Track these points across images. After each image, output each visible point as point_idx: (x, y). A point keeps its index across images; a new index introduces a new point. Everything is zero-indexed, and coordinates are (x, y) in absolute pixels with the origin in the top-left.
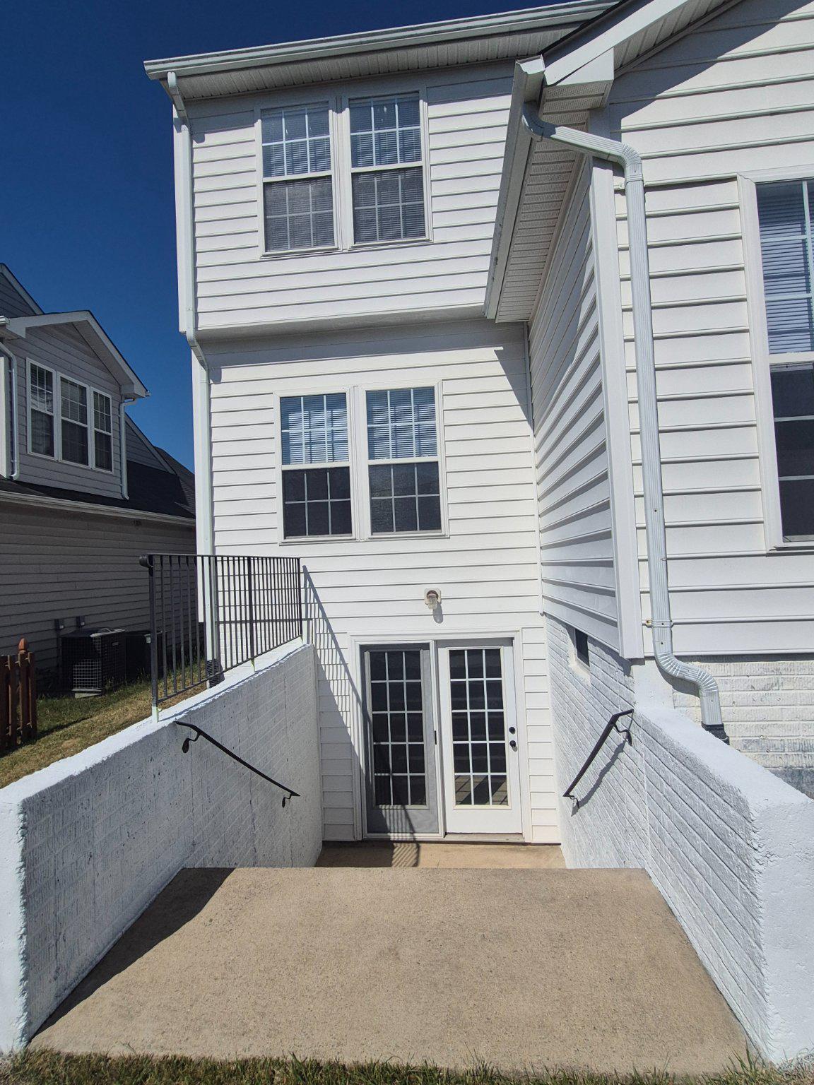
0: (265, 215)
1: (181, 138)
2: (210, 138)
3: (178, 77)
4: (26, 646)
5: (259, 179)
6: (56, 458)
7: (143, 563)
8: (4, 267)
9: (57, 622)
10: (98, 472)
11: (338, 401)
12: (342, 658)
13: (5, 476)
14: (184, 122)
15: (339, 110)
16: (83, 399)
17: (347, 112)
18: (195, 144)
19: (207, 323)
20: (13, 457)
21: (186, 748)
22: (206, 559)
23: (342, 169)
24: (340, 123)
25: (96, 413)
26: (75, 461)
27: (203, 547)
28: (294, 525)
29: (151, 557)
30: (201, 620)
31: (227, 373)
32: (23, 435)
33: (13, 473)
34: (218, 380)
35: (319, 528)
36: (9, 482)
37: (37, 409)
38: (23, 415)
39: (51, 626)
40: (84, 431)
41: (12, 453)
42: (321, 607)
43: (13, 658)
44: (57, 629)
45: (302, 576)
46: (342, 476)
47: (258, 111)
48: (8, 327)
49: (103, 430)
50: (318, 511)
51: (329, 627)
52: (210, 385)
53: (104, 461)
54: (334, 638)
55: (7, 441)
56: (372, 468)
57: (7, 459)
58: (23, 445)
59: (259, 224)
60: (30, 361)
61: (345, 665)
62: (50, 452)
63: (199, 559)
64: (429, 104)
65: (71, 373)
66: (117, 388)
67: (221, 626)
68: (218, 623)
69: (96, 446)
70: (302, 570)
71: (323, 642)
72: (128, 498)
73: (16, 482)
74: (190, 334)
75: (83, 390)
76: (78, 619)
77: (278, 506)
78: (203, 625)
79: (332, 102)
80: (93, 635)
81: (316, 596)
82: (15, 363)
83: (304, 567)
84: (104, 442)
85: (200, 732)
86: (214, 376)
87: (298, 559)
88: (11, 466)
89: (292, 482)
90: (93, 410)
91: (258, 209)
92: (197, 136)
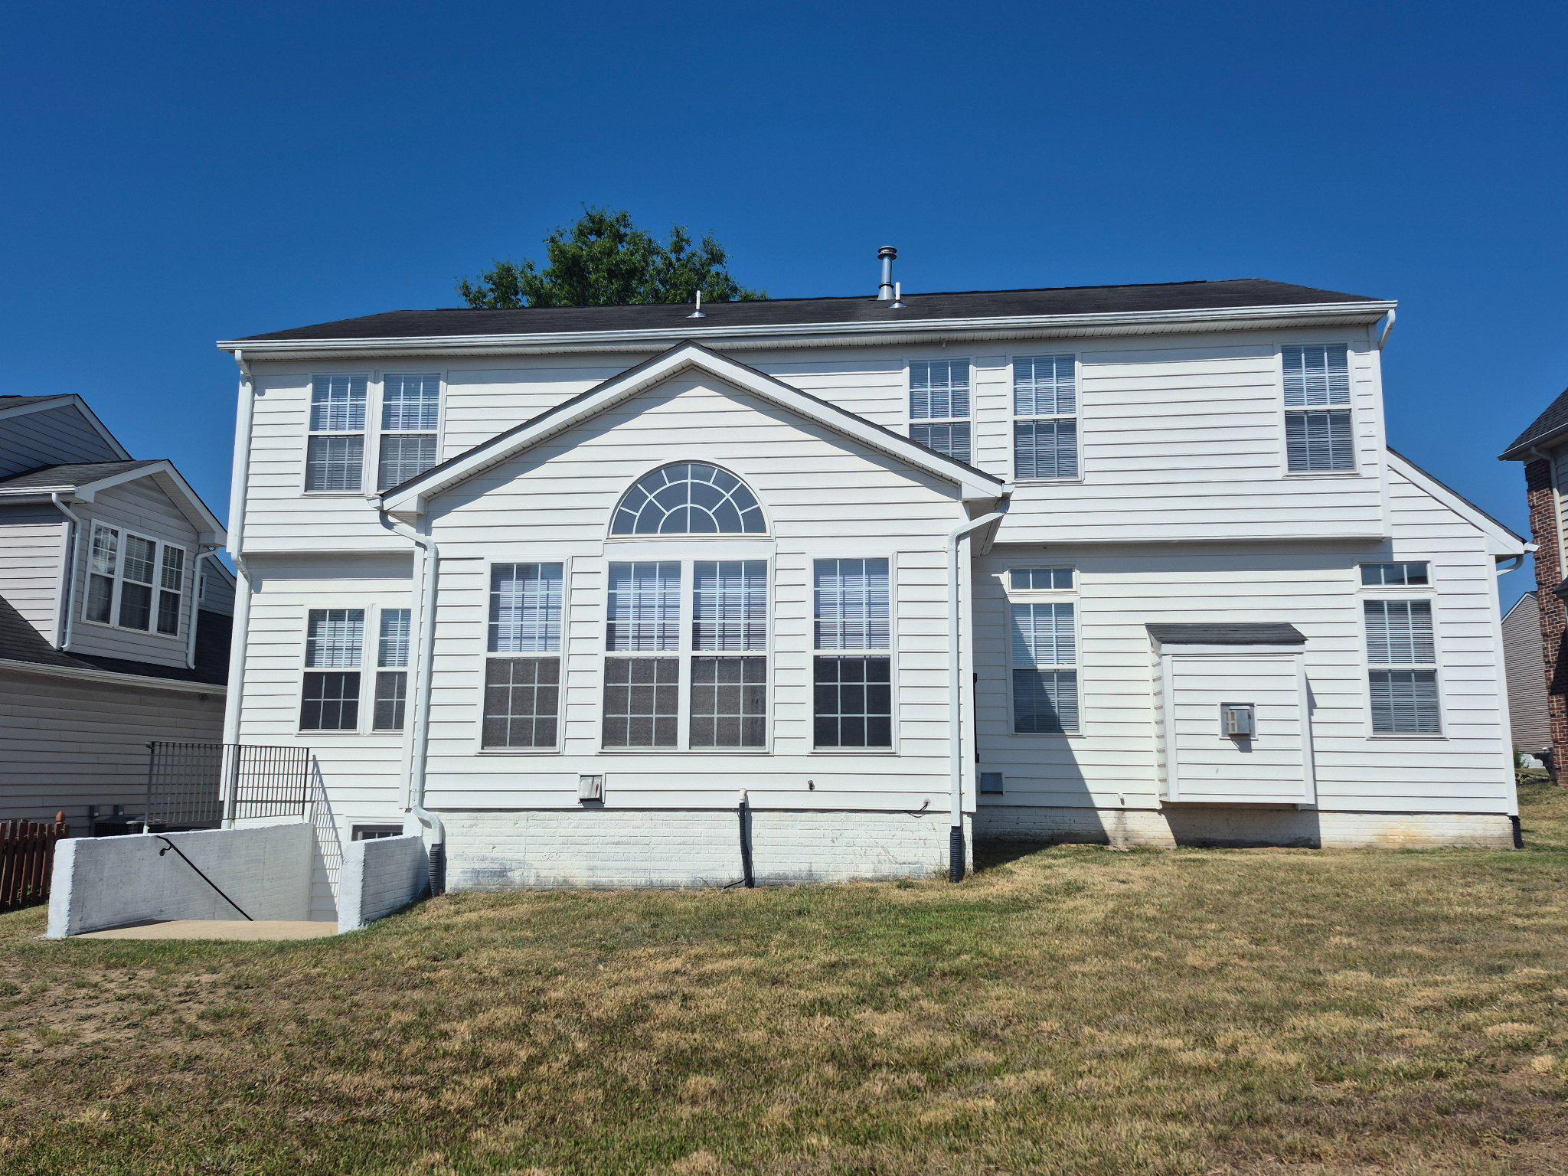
0: (308, 461)
1: (245, 391)
2: (270, 393)
3: (244, 352)
4: (63, 818)
5: (305, 431)
6: (111, 624)
7: (148, 746)
8: (77, 398)
9: (92, 808)
10: (160, 638)
11: (358, 615)
12: (337, 836)
13: (55, 647)
14: (248, 380)
15: (376, 382)
16: (151, 556)
17: (382, 384)
18: (257, 397)
19: (250, 547)
20: (65, 628)
21: (162, 853)
22: (232, 747)
23: (372, 431)
24: (375, 392)
25: (164, 570)
26: (135, 628)
27: (228, 738)
28: (309, 719)
29: (153, 743)
30: (221, 798)
31: (267, 585)
32: (79, 603)
33: (64, 644)
34: (258, 591)
35: (330, 723)
36: (60, 654)
37: (98, 573)
38: (81, 582)
39: (85, 812)
40: (147, 592)
41: (65, 622)
42: (324, 791)
43: (51, 827)
44: (91, 817)
45: (311, 765)
46: (354, 679)
47: (310, 376)
48: (77, 496)
49: (171, 588)
50: (332, 708)
51: (329, 809)
52: (251, 595)
53: (168, 625)
54: (332, 819)
55: (61, 609)
56: (380, 675)
57: (60, 626)
58: (78, 612)
59: (302, 468)
60: (95, 522)
61: (339, 842)
62: (105, 617)
63: (225, 747)
64: (448, 384)
65: (141, 527)
66: (193, 537)
67: (238, 805)
68: (236, 802)
69: (160, 608)
70: (311, 758)
71: (323, 821)
72: (193, 667)
73: (66, 653)
74: (235, 555)
75: (152, 544)
76: (116, 808)
77: (297, 702)
78: (223, 802)
79: (371, 375)
80: (129, 823)
81: (321, 781)
82: (79, 527)
83: (314, 756)
84: (170, 602)
85: (172, 846)
86: (255, 586)
87: (308, 749)
88: (62, 636)
89: (312, 683)
90: (161, 565)
91: (303, 455)
92: (258, 390)
